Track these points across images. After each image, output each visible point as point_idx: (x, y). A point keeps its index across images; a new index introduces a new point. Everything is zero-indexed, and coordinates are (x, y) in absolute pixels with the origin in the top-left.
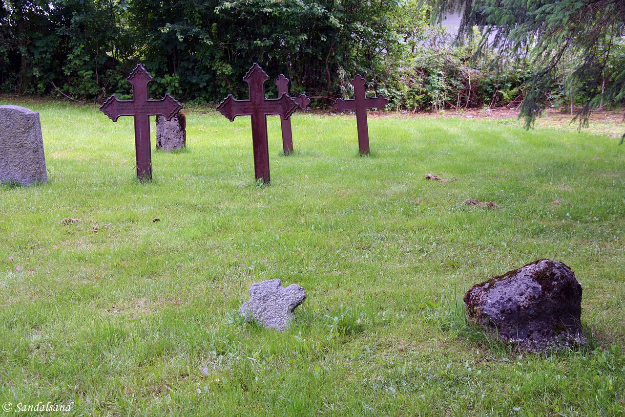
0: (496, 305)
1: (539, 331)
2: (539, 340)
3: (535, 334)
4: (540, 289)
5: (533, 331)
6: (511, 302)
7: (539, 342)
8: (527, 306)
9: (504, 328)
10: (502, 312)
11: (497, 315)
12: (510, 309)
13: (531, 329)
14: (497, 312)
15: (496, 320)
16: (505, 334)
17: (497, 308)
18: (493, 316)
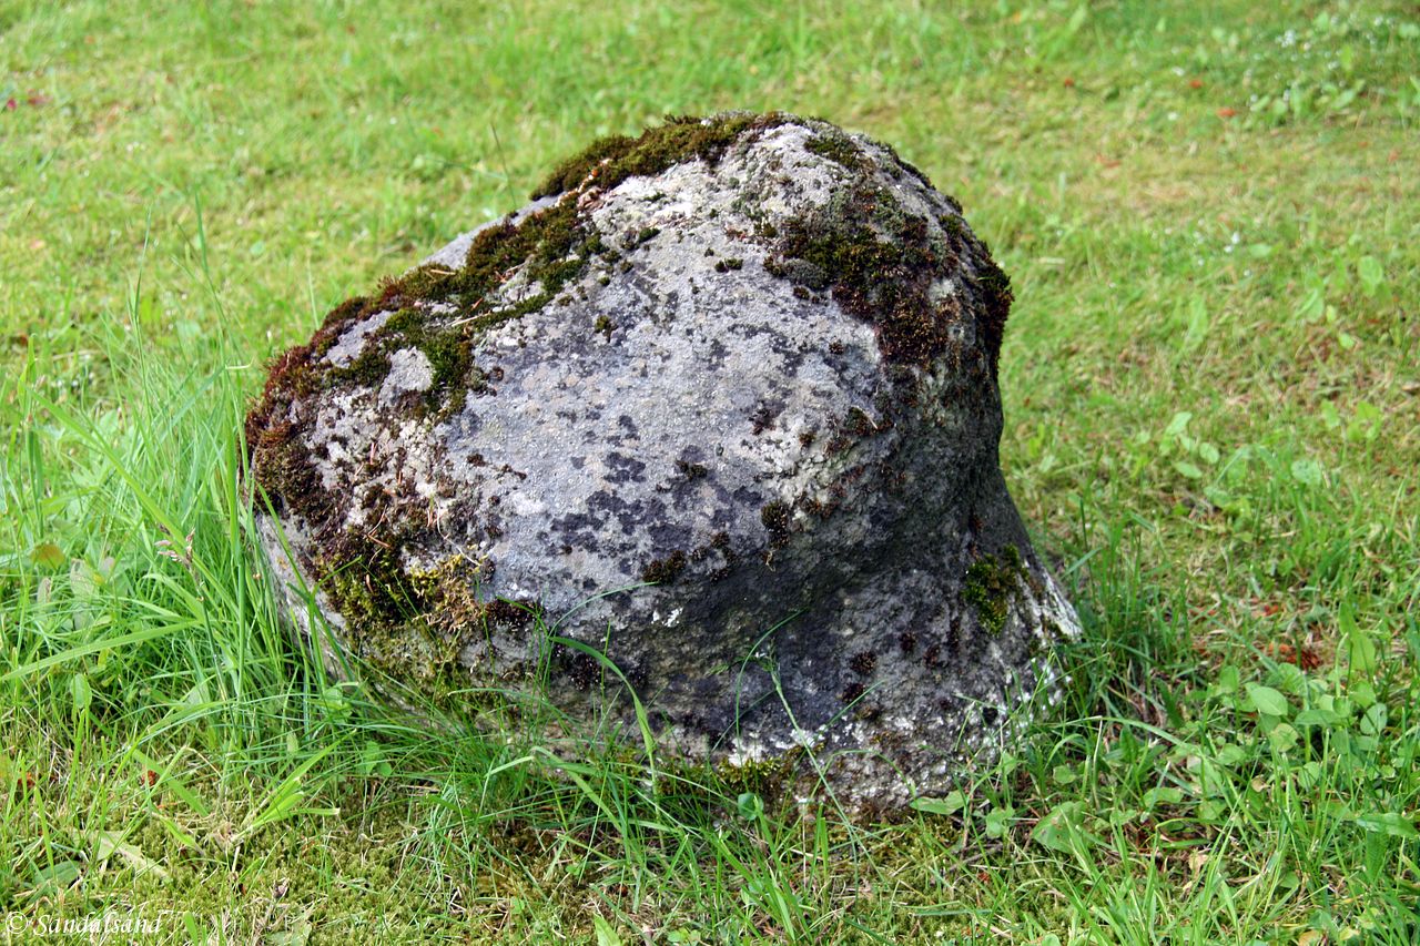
0: (598, 525)
1: (907, 646)
2: (920, 702)
3: (890, 677)
4: (875, 356)
5: (872, 655)
6: (707, 492)
7: (923, 718)
8: (823, 498)
9: (675, 676)
10: (664, 574)
11: (622, 600)
12: (722, 541)
13: (860, 645)
14: (624, 583)
15: (614, 635)
16: (686, 721)
17: (613, 551)
18: (594, 614)
